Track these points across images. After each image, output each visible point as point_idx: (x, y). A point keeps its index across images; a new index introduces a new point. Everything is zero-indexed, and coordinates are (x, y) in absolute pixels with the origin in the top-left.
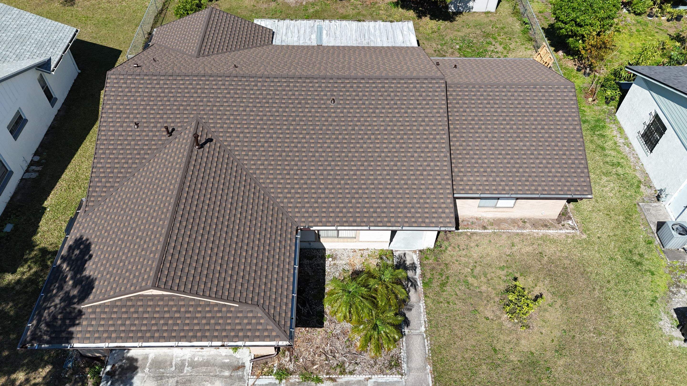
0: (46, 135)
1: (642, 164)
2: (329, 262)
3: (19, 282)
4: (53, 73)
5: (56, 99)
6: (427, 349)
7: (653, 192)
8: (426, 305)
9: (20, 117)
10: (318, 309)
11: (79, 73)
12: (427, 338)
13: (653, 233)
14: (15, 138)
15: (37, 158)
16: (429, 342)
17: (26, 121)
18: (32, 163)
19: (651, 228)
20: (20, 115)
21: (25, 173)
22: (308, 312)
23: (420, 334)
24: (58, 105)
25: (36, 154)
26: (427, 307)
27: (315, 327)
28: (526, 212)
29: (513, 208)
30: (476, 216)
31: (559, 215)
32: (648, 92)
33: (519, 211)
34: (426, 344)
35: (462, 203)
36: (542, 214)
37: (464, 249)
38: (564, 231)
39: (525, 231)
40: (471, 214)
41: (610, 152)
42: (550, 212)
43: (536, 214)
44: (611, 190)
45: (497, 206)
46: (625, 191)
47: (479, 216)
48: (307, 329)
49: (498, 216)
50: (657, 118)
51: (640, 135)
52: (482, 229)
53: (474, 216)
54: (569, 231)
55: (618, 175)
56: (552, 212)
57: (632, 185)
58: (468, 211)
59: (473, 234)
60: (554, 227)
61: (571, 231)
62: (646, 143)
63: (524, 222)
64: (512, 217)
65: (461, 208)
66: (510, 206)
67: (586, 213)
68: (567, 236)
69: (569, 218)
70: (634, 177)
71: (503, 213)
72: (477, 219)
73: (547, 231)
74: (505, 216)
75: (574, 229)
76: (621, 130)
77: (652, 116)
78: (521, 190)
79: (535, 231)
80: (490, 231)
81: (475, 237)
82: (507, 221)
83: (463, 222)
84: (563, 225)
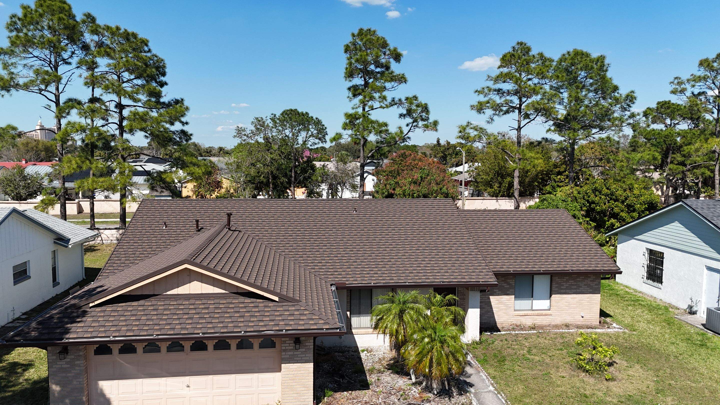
0: (38, 306)
1: (661, 300)
2: (363, 355)
4: (70, 246)
5: (59, 284)
6: (503, 400)
7: (682, 311)
8: (487, 373)
10: (361, 379)
11: (84, 279)
12: (499, 392)
13: (702, 329)
14: (15, 283)
15: (24, 317)
16: (503, 395)
17: (29, 277)
18: (18, 319)
19: (697, 327)
20: (26, 269)
22: (348, 382)
23: (490, 391)
24: (59, 290)
25: (24, 314)
26: (489, 374)
27: (360, 390)
28: (565, 315)
29: (550, 310)
30: (515, 322)
31: (600, 322)
32: (633, 241)
33: (557, 313)
34: (500, 397)
35: (497, 302)
36: (583, 317)
37: (513, 342)
38: (611, 330)
39: (571, 330)
40: (509, 320)
41: (625, 296)
42: (590, 315)
43: (576, 317)
44: (643, 312)
45: (533, 309)
46: (657, 312)
47: (518, 323)
48: (350, 392)
49: (538, 322)
50: (651, 252)
51: (645, 278)
52: (526, 331)
53: (513, 322)
54: (617, 330)
55: (642, 305)
56: (592, 315)
57: (661, 309)
58: (505, 315)
59: (517, 334)
60: (599, 328)
61: (619, 330)
62: (654, 281)
63: (567, 326)
64: (553, 323)
65: (497, 309)
66: (547, 308)
67: (626, 322)
68: (618, 332)
69: (612, 324)
70: (658, 305)
71: (541, 317)
72: (517, 326)
73: (594, 330)
74: (545, 321)
75: (621, 329)
76: (627, 287)
77: (646, 255)
78: (551, 267)
79: (581, 330)
80: (535, 332)
81: (520, 335)
82: (549, 326)
83: (503, 327)
84: (609, 327)
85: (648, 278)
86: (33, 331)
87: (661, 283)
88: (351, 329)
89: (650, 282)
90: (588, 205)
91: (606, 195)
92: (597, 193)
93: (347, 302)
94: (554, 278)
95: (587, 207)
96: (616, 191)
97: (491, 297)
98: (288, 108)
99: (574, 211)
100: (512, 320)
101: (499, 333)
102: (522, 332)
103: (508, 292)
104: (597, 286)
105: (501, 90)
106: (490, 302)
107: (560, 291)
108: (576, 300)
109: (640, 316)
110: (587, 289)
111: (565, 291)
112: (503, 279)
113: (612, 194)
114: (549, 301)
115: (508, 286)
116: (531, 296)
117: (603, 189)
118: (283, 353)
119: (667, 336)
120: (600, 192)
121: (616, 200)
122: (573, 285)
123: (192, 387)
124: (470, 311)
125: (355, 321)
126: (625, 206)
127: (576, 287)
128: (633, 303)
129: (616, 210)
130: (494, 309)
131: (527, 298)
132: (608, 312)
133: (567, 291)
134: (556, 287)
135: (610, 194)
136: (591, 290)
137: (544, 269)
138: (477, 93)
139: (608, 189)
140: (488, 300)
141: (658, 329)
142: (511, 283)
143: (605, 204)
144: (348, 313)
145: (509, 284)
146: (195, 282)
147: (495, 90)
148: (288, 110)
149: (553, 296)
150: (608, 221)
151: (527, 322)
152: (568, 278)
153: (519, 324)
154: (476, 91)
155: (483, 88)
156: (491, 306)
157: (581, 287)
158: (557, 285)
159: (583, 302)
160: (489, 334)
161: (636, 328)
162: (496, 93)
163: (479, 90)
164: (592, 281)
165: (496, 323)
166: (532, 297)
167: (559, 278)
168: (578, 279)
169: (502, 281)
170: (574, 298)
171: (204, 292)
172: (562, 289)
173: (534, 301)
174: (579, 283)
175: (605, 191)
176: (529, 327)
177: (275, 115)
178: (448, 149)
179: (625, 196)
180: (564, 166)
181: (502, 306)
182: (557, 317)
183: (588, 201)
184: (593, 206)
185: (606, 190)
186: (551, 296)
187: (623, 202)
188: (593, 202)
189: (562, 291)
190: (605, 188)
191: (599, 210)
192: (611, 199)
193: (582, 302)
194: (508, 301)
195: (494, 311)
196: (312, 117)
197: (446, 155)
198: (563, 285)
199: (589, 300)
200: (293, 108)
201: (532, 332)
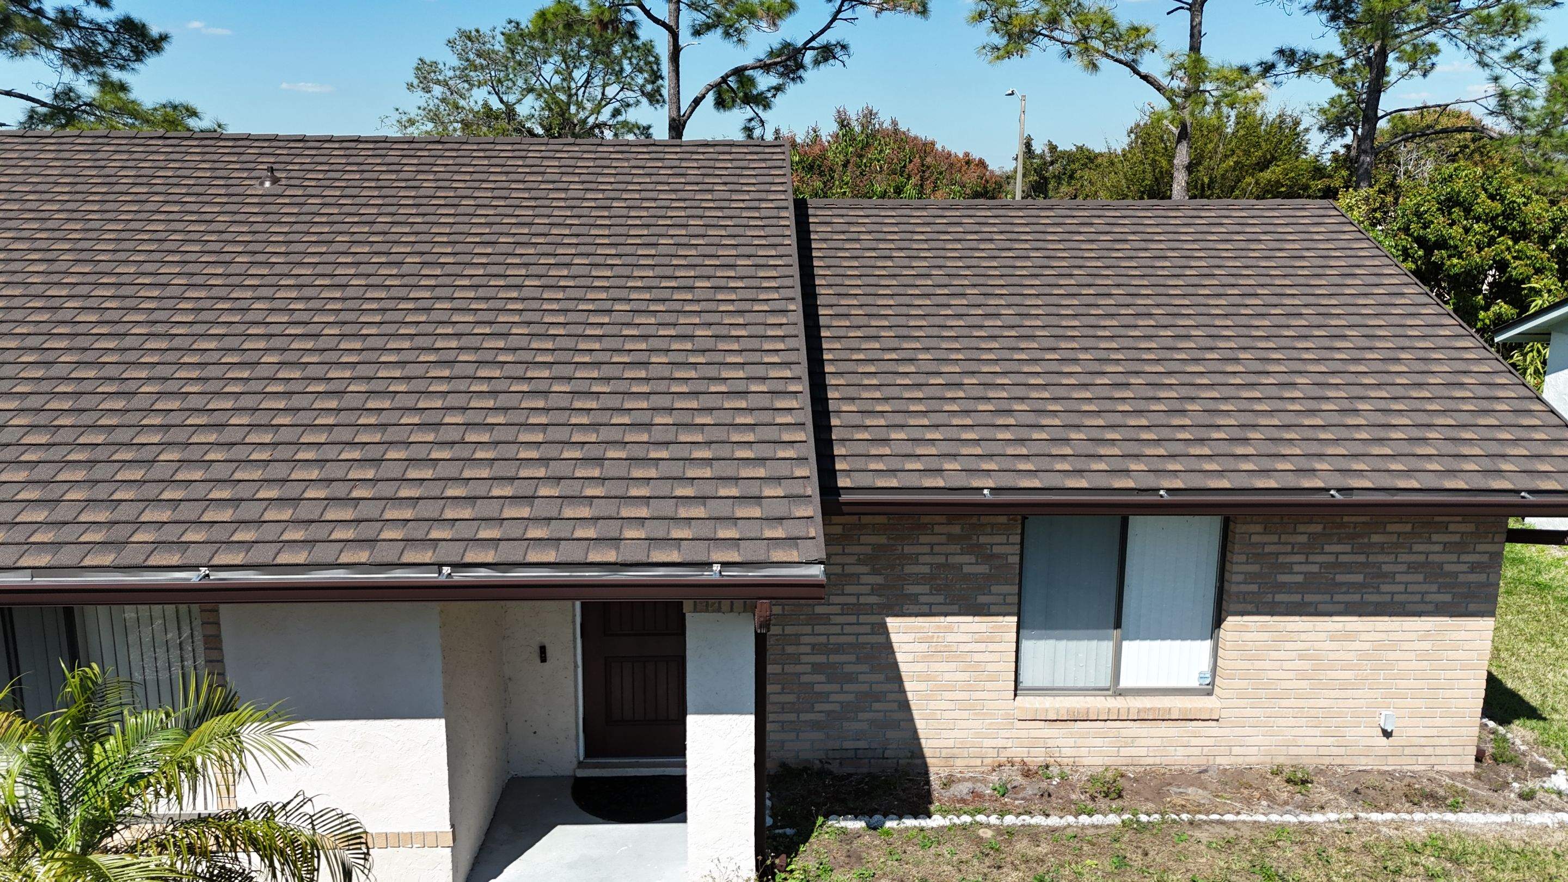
28: (1292, 722)
29: (1210, 693)
30: (1018, 753)
31: (1479, 758)
33: (1249, 712)
35: (924, 647)
36: (1387, 734)
38: (1547, 818)
39: (1318, 818)
40: (987, 743)
42: (1428, 722)
43: (1348, 732)
45: (1124, 683)
47: (1036, 758)
49: (1143, 752)
52: (1064, 810)
53: (1008, 753)
56: (1438, 722)
58: (965, 714)
59: (1010, 833)
60: (1478, 804)
63: (1298, 782)
64: (1224, 761)
65: (922, 686)
66: (1194, 683)
69: (1544, 772)
71: (1164, 730)
72: (1027, 774)
73: (1449, 817)
74: (1181, 751)
78: (1221, 473)
79: (1375, 816)
80: (1113, 819)
81: (1022, 845)
82: (1198, 777)
83: (948, 783)
84: (1527, 796)
90: (1421, 253)
91: (1491, 219)
92: (1457, 212)
94: (1239, 528)
95: (1415, 262)
96: (1525, 204)
97: (893, 623)
100: (1000, 743)
101: (909, 822)
102: (1039, 820)
103: (982, 599)
104: (1482, 578)
106: (888, 647)
107: (1269, 598)
108: (1357, 645)
110: (1425, 588)
111: (1297, 598)
112: (956, 530)
113: (1509, 215)
114: (1208, 644)
115: (983, 569)
116: (1112, 620)
117: (1477, 196)
120: (1468, 211)
121: (1521, 235)
122: (1349, 568)
124: (703, 726)
126: (1551, 253)
127: (1359, 578)
129: (1518, 268)
130: (908, 686)
131: (1087, 627)
133: (1309, 598)
134: (1250, 578)
135: (1503, 212)
136: (1447, 598)
137: (1178, 484)
139: (1492, 197)
140: (881, 639)
142: (996, 550)
143: (1480, 249)
145: (990, 558)
149: (1231, 622)
150: (1486, 308)
151: (1084, 751)
152: (1318, 528)
153: (1040, 761)
156: (895, 665)
157: (1389, 578)
158: (1254, 568)
159: (1397, 655)
160: (859, 825)
164: (1460, 548)
165: (914, 754)
166: (1118, 625)
167: (1266, 532)
168: (1375, 538)
169: (952, 539)
170: (1350, 636)
172: (1281, 588)
173: (1125, 644)
174: (1381, 558)
175: (1484, 204)
176: (1092, 779)
177: (518, 24)
178: (1052, 163)
179: (1552, 220)
180: (1345, 173)
181: (947, 671)
182: (1248, 731)
183: (1421, 241)
184: (1437, 255)
185: (1489, 203)
186: (1218, 622)
187: (1544, 241)
188: (1442, 243)
189: (1279, 598)
190: (1483, 196)
191: (1456, 270)
192: (1503, 231)
193: (1392, 655)
194: (981, 647)
195: (908, 696)
197: (1046, 179)
198: (1288, 568)
199: (1426, 645)
201: (1098, 819)
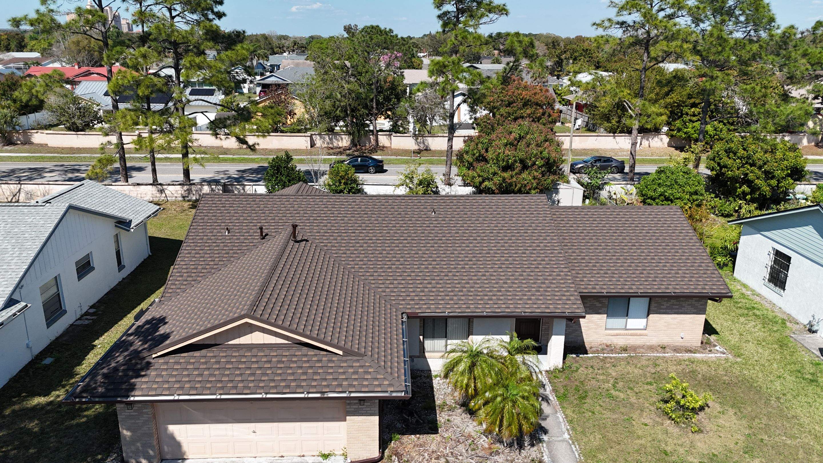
0: (105, 294)
1: (780, 308)
2: (436, 382)
3: (51, 403)
4: (132, 230)
5: (124, 267)
6: (576, 454)
7: (802, 326)
8: (565, 415)
9: (89, 262)
10: (430, 418)
11: (149, 255)
12: (573, 443)
13: (818, 357)
14: (80, 278)
15: (92, 311)
16: (577, 446)
17: (93, 269)
18: (86, 314)
19: (813, 353)
20: (89, 261)
21: (77, 320)
22: (417, 421)
23: (564, 441)
24: (125, 273)
25: (91, 307)
26: (566, 416)
27: (428, 433)
28: (662, 336)
29: (646, 330)
30: (605, 342)
31: (702, 343)
32: (759, 236)
33: (653, 334)
34: (574, 449)
35: (587, 321)
36: (682, 338)
37: (599, 369)
38: (713, 355)
39: (666, 355)
40: (599, 340)
41: (739, 301)
42: (691, 336)
43: (674, 338)
44: (755, 327)
45: (627, 328)
46: (771, 327)
47: (609, 343)
48: (418, 436)
49: (632, 342)
50: (778, 253)
51: (767, 280)
52: (616, 353)
53: (603, 342)
54: (719, 355)
55: (756, 315)
56: (693, 336)
57: (776, 322)
58: (594, 334)
59: (606, 357)
60: (699, 352)
61: (722, 355)
62: (776, 285)
63: (663, 348)
64: (648, 344)
65: (586, 329)
66: (642, 328)
67: (732, 342)
68: (719, 359)
69: (715, 346)
70: (775, 317)
71: (635, 337)
72: (607, 346)
73: (693, 355)
74: (639, 342)
75: (724, 353)
76: (745, 286)
77: (772, 255)
78: (650, 289)
79: (678, 355)
80: (626, 355)
81: (609, 360)
82: (642, 347)
83: (591, 348)
84: (710, 351)
85: (770, 281)
86: (100, 386)
87: (784, 290)
88: (424, 352)
89: (772, 285)
90: (718, 168)
92: (731, 155)
93: (420, 326)
94: (653, 300)
95: (716, 171)
98: (369, 24)
99: (696, 186)
100: (602, 340)
101: (585, 355)
102: (611, 355)
103: (600, 311)
104: (703, 307)
105: (625, 22)
106: (579, 321)
107: (659, 311)
108: (677, 320)
109: (751, 333)
110: (691, 309)
111: (665, 311)
113: (749, 158)
114: (646, 320)
115: (600, 305)
118: (348, 407)
119: (775, 365)
120: (735, 154)
121: (753, 165)
122: (676, 305)
123: (258, 433)
124: (554, 338)
125: (429, 344)
126: (762, 172)
127: (678, 307)
128: (746, 312)
129: (751, 176)
130: (582, 328)
131: (621, 316)
132: (714, 326)
133: (667, 311)
134: (655, 307)
136: (695, 311)
137: (642, 292)
138: (595, 27)
139: (744, 149)
141: (766, 353)
142: (603, 301)
144: (421, 337)
146: (257, 332)
147: (618, 23)
148: (368, 27)
149: (651, 316)
150: (740, 188)
151: (619, 342)
152: (669, 298)
154: (594, 24)
155: (603, 21)
156: (580, 324)
157: (684, 307)
158: (656, 305)
160: (574, 356)
161: (742, 351)
162: (619, 26)
163: (597, 23)
164: (698, 301)
165: (584, 342)
166: (627, 316)
167: (658, 300)
168: (681, 299)
169: (594, 299)
170: (675, 318)
171: (266, 343)
172: (661, 309)
173: (629, 320)
174: (682, 304)
175: (741, 152)
176: (621, 347)
178: (565, 52)
179: (763, 161)
181: (591, 325)
182: (653, 337)
184: (724, 170)
185: (743, 152)
186: (648, 315)
187: (760, 168)
188: (725, 166)
189: (661, 311)
191: (730, 176)
192: (747, 163)
193: (684, 322)
194: (599, 320)
195: (583, 331)
196: (397, 36)
197: (562, 60)
198: (663, 305)
199: (691, 320)
200: (375, 24)
201: (623, 355)
